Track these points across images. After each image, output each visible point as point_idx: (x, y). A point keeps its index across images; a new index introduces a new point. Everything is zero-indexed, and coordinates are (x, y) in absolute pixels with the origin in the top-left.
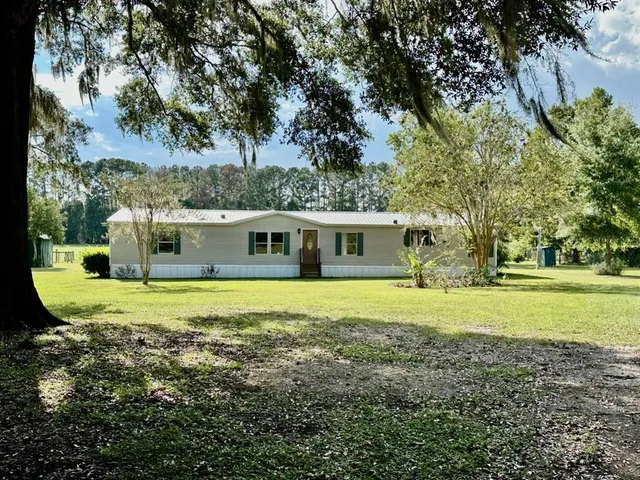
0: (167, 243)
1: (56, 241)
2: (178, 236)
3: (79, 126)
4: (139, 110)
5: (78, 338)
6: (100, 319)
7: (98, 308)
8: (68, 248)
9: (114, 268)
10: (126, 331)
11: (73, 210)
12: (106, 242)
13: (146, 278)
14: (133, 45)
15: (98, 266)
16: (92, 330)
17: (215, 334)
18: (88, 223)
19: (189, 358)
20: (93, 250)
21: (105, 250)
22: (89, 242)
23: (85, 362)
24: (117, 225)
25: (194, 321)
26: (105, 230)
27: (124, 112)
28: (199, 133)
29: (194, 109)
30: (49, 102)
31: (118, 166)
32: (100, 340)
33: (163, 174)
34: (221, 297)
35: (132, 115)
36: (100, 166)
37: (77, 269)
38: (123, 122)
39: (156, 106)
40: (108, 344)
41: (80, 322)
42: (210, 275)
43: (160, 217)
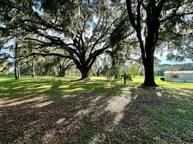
0: (175, 77)
1: (156, 76)
2: (177, 75)
3: (160, 60)
4: (170, 57)
5: (161, 88)
6: (164, 87)
7: (163, 85)
8: (157, 77)
9: (165, 80)
10: (169, 89)
11: (158, 72)
12: (164, 76)
13: (171, 82)
14: (169, 48)
15: (163, 79)
16: (163, 88)
17: (186, 91)
18: (161, 73)
19: (181, 94)
20: (162, 77)
21: (164, 77)
22: (161, 76)
23: (163, 91)
24: (166, 74)
25: (182, 89)
26: (164, 74)
27: (168, 58)
28: (182, 59)
29: (181, 55)
30: (156, 58)
31: (166, 65)
33: (174, 66)
34: (187, 86)
35: (169, 58)
36: (163, 65)
37: (159, 80)
39: (173, 56)
40: (166, 90)
41: (161, 87)
42: (185, 82)
43: (174, 72)
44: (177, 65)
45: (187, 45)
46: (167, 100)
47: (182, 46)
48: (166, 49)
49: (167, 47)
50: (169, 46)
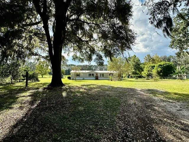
0: (78, 75)
1: (64, 75)
2: (79, 74)
3: (67, 60)
4: (75, 58)
5: (67, 87)
6: (70, 85)
7: (69, 84)
8: (65, 76)
9: (71, 78)
10: (73, 87)
11: (66, 71)
12: (70, 75)
13: (75, 80)
14: (74, 50)
15: (69, 78)
16: (69, 86)
17: (85, 87)
18: (68, 72)
19: (81, 90)
20: (69, 76)
21: (70, 76)
22: (68, 75)
23: (68, 90)
24: (72, 73)
25: (82, 85)
26: (70, 73)
27: (73, 58)
28: (83, 61)
29: (82, 57)
30: (63, 57)
31: (72, 65)
32: (70, 88)
33: (78, 66)
34: (85, 82)
35: (74, 58)
36: (70, 65)
37: (67, 78)
38: (73, 59)
39: (77, 57)
40: (71, 88)
41: (67, 85)
42: (84, 79)
43: (77, 72)
44: (79, 65)
45: (85, 49)
46: (71, 99)
47: (82, 50)
48: (72, 50)
49: (73, 48)
50: (75, 48)
